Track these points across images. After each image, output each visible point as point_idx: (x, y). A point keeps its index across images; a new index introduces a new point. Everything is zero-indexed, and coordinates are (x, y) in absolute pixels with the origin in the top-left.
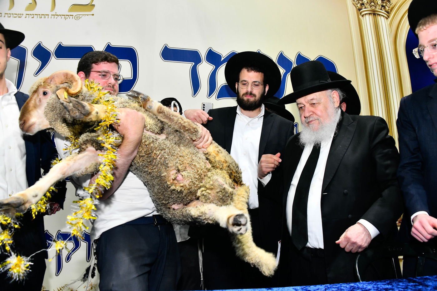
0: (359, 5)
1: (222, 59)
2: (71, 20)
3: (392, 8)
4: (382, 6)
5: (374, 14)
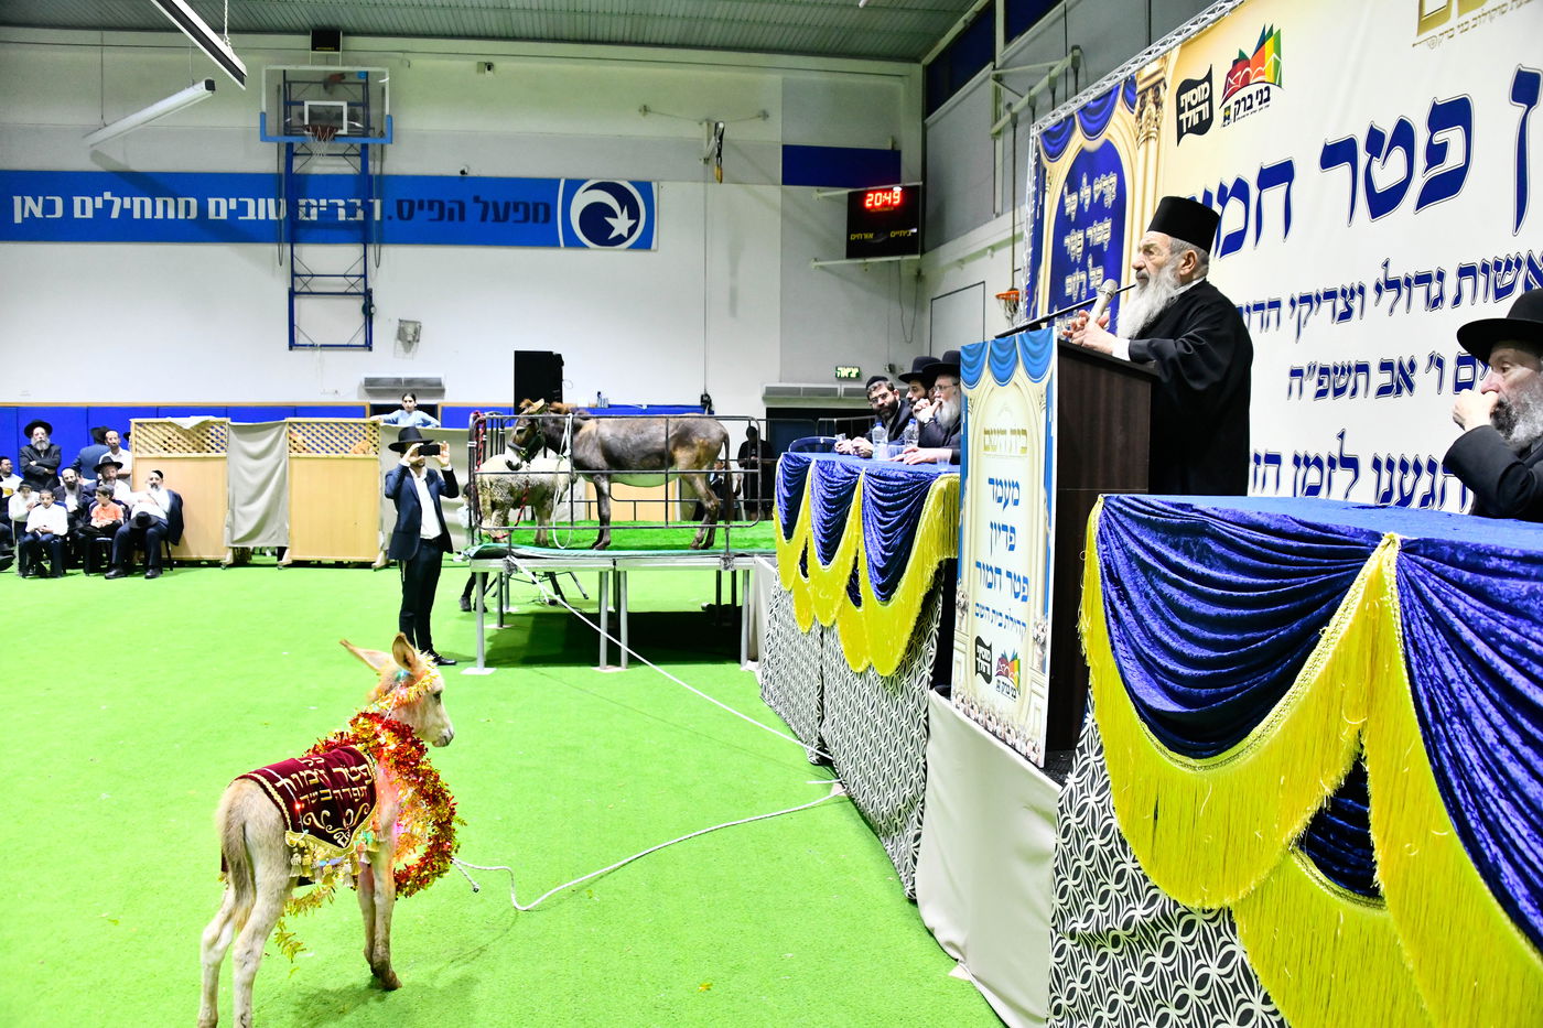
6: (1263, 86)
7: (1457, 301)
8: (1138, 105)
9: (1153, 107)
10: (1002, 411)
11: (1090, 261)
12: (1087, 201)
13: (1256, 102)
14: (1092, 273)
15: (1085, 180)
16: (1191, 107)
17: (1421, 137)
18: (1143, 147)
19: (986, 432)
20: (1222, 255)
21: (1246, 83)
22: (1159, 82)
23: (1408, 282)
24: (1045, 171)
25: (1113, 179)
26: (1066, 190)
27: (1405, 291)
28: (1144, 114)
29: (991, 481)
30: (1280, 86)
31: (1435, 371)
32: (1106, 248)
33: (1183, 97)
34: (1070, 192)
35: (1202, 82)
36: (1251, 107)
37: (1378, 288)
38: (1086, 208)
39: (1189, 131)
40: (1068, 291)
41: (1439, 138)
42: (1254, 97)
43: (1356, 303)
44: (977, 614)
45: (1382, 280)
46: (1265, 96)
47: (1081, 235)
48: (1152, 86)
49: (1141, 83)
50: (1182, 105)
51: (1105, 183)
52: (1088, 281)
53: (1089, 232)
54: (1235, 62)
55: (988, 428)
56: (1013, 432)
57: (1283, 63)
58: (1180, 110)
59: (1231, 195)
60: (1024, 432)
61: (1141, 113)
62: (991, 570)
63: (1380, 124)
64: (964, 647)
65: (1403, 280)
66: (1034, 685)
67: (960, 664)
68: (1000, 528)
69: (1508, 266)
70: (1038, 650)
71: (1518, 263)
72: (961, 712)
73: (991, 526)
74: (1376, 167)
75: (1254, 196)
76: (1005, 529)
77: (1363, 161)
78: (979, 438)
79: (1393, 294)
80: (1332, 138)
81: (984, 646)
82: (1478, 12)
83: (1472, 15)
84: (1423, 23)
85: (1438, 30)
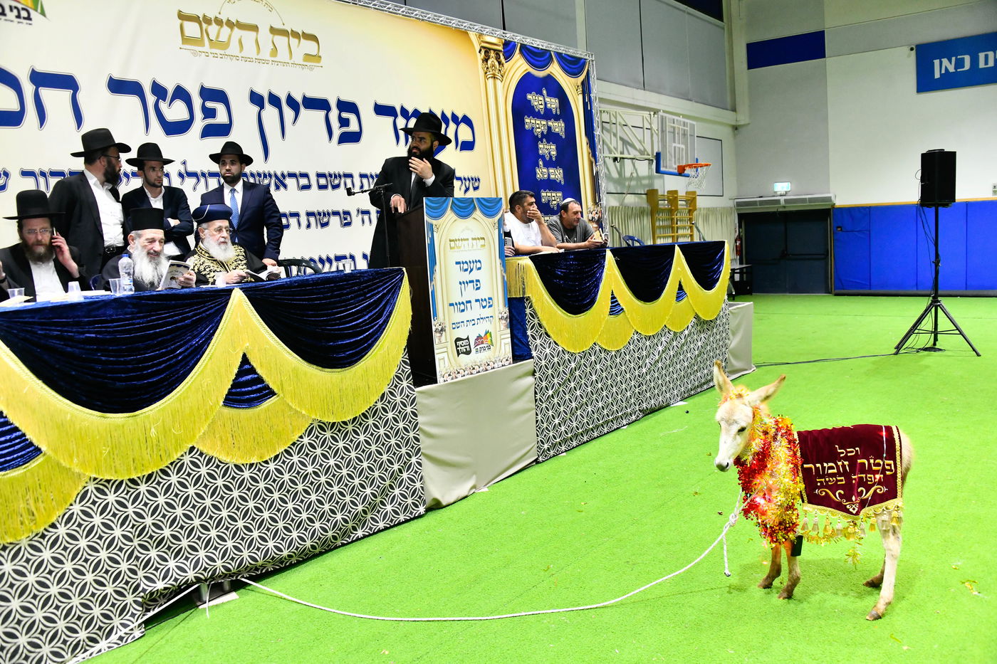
0: (486, 69)
1: (410, 114)
2: (306, 71)
3: (505, 72)
4: (499, 70)
5: (494, 77)
6: (20, 6)
10: (464, 230)
17: (197, 102)
19: (450, 241)
23: (203, 175)
27: (202, 180)
29: (458, 263)
30: (42, 14)
37: (181, 175)
41: (209, 104)
44: (454, 328)
45: (183, 171)
46: (26, 15)
55: (451, 239)
56: (473, 239)
60: (483, 239)
62: (463, 303)
63: (162, 82)
64: (445, 350)
65: (199, 173)
66: (502, 337)
67: (443, 359)
68: (467, 283)
69: (265, 176)
70: (504, 322)
71: (270, 176)
72: (450, 381)
73: (460, 283)
74: (163, 106)
75: (28, 89)
76: (472, 282)
77: (151, 99)
78: (445, 244)
79: (194, 180)
80: (117, 76)
81: (463, 340)
82: (222, 52)
83: (218, 51)
84: (186, 40)
85: (198, 49)
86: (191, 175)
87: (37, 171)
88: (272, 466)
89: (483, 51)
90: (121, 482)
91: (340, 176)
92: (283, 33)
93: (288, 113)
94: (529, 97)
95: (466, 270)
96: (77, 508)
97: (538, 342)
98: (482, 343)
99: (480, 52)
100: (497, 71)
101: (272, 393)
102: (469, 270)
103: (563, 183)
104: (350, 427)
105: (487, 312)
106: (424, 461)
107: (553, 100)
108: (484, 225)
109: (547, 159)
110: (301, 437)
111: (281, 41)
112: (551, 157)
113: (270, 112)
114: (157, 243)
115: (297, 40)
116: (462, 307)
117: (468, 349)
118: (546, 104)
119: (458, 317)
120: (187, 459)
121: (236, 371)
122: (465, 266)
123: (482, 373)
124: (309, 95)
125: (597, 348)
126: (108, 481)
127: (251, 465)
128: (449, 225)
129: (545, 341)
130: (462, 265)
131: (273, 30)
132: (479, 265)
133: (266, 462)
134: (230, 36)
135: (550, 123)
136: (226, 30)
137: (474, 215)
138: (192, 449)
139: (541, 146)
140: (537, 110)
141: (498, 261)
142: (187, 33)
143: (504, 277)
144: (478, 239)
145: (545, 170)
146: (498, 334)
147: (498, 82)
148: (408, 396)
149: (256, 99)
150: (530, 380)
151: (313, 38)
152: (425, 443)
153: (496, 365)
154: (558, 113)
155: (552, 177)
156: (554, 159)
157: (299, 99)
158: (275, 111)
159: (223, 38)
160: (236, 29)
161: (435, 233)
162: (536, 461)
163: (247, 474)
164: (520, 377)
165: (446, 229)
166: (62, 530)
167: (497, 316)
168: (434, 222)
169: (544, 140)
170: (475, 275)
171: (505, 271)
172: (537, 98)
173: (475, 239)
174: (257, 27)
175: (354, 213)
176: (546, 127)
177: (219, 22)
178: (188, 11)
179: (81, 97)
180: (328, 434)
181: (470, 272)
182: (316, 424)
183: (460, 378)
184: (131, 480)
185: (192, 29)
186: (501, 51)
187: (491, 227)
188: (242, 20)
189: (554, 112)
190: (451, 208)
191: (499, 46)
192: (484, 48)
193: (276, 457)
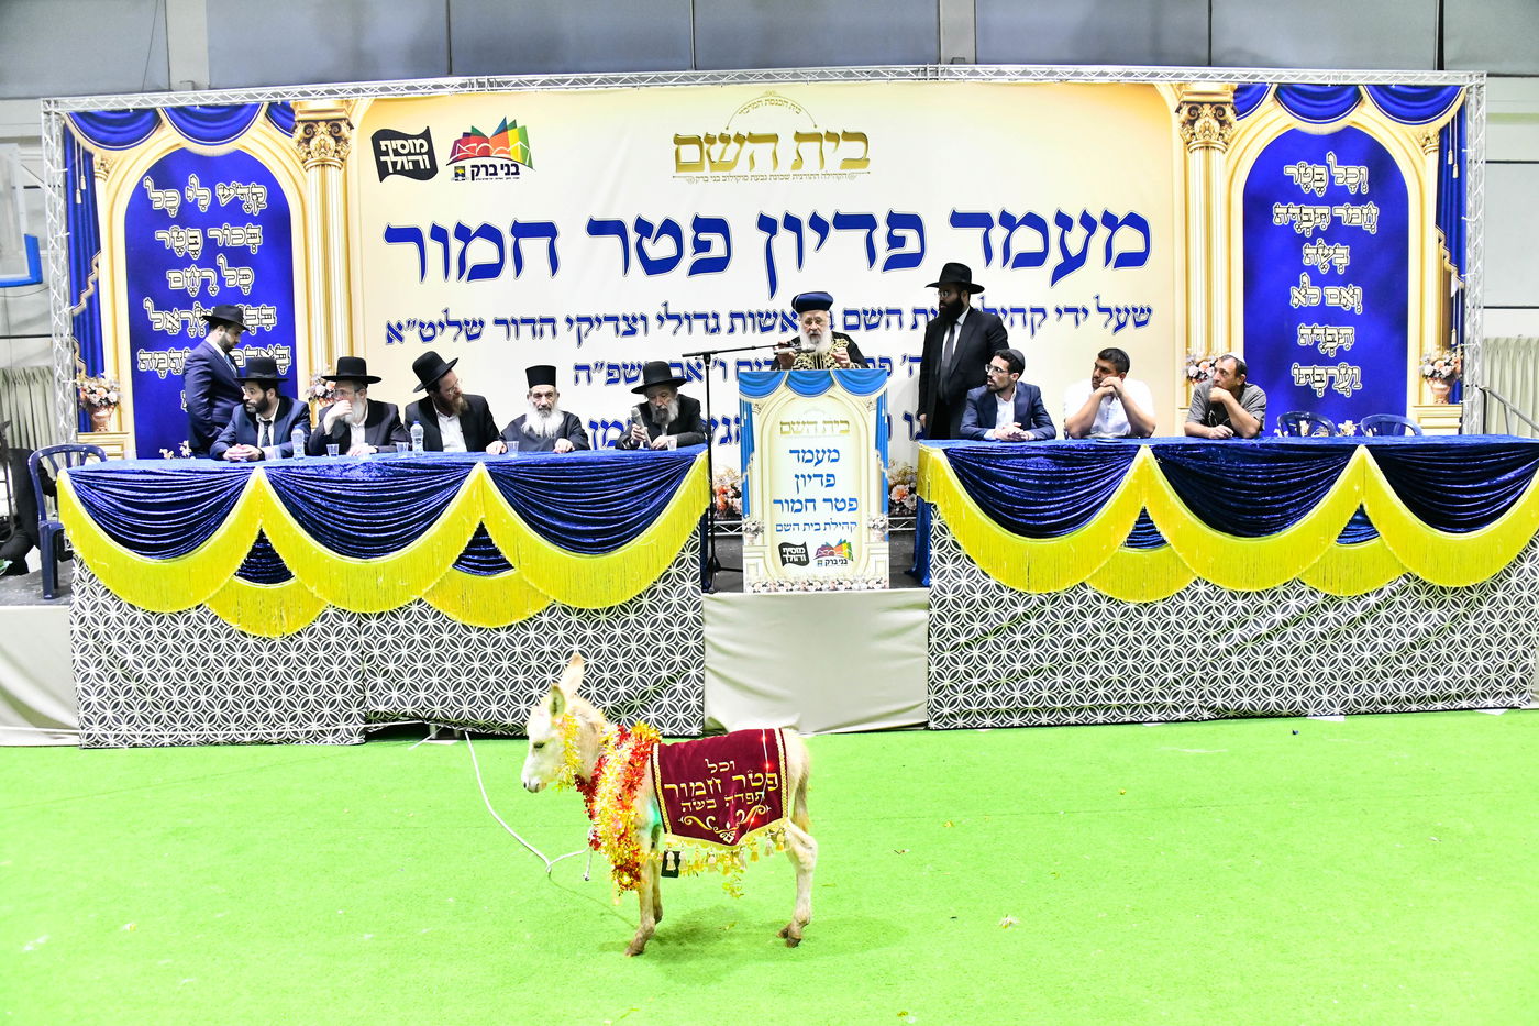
0: (1188, 137)
1: (1017, 221)
2: (844, 180)
3: (1234, 137)
4: (1220, 135)
5: (1207, 148)
6: (510, 163)
7: (732, 330)
8: (300, 131)
9: (331, 142)
10: (808, 411)
11: (222, 260)
12: (204, 203)
13: (501, 173)
14: (228, 272)
15: (194, 180)
16: (396, 153)
17: (688, 234)
18: (315, 173)
19: (783, 424)
20: (469, 279)
21: (486, 153)
22: (341, 119)
23: (687, 317)
24: (89, 156)
25: (261, 190)
26: (149, 183)
27: (685, 322)
28: (314, 143)
29: (791, 452)
30: (530, 166)
31: (719, 369)
32: (254, 252)
33: (383, 143)
34: (158, 186)
35: (417, 137)
36: (495, 174)
37: (660, 318)
38: (204, 210)
39: (396, 172)
40: (174, 285)
41: (703, 237)
42: (499, 168)
43: (640, 325)
44: (780, 530)
45: (663, 314)
46: (513, 169)
47: (197, 233)
48: (327, 121)
49: (302, 112)
50: (384, 148)
51: (240, 191)
52: (221, 281)
53: (213, 233)
54: (465, 135)
55: (784, 421)
56: (825, 422)
57: (532, 150)
58: (378, 152)
59: (477, 234)
60: (847, 422)
61: (307, 141)
62: (799, 501)
63: (647, 217)
64: (761, 554)
65: (682, 315)
66: (871, 551)
67: (757, 565)
68: (809, 477)
69: (768, 315)
70: (877, 532)
71: (775, 315)
72: (764, 591)
73: (797, 476)
74: (647, 243)
75: (509, 240)
76: (815, 476)
77: (633, 237)
78: (772, 427)
79: (675, 323)
80: (598, 217)
81: (795, 546)
82: (726, 173)
83: (721, 174)
84: (680, 166)
85: (694, 174)
86: (670, 317)
87: (509, 319)
88: (503, 635)
89: (1185, 109)
90: (354, 614)
91: (880, 313)
92: (817, 137)
93: (811, 237)
94: (1289, 170)
95: (808, 461)
96: (318, 625)
97: (949, 567)
98: (832, 554)
99: (1178, 111)
100: (1215, 136)
101: (509, 567)
102: (815, 460)
103: (1359, 311)
104: (603, 617)
105: (846, 516)
106: (708, 676)
107: (1353, 170)
108: (851, 406)
109: (1324, 272)
110: (540, 614)
111: (809, 149)
112: (1333, 268)
113: (785, 239)
114: (544, 397)
115: (833, 144)
116: (797, 506)
117: (803, 558)
118: (1332, 178)
119: (789, 517)
120: (415, 608)
121: (470, 538)
122: (808, 456)
123: (827, 592)
124: (845, 211)
125: (1090, 593)
126: (345, 611)
127: (481, 629)
128: (783, 402)
129: (963, 567)
130: (801, 455)
131: (799, 137)
132: (834, 456)
133: (497, 629)
134: (738, 154)
135: (1339, 211)
136: (734, 146)
137: (830, 392)
138: (420, 601)
139: (1308, 250)
140: (1306, 191)
141: (874, 452)
142: (683, 158)
143: (883, 474)
144: (836, 422)
145: (1316, 291)
146: (865, 548)
147: (1215, 155)
148: (689, 599)
149: (767, 224)
150: (923, 615)
151: (862, 137)
152: (711, 657)
153: (855, 586)
154: (1365, 191)
155: (1331, 302)
156: (1341, 272)
157: (828, 217)
158: (792, 236)
159: (729, 156)
160: (747, 144)
161: (754, 415)
162: (925, 725)
163: (474, 636)
164: (898, 608)
165: (776, 410)
166: (305, 639)
167: (864, 523)
168: (754, 401)
169: (1320, 240)
170: (825, 468)
171: (886, 466)
172: (1310, 171)
173: (831, 422)
174: (777, 136)
175: (896, 361)
176: (1328, 219)
177: (725, 139)
178: (686, 133)
179: (558, 243)
180: (574, 618)
181: (816, 464)
182: (558, 606)
183: (782, 591)
184: (365, 615)
185: (690, 153)
186: (1225, 103)
187: (863, 410)
188: (756, 131)
189: (1353, 191)
190: (786, 383)
191: (1225, 94)
192: (1188, 103)
193: (509, 628)
